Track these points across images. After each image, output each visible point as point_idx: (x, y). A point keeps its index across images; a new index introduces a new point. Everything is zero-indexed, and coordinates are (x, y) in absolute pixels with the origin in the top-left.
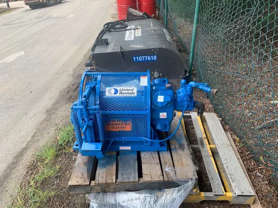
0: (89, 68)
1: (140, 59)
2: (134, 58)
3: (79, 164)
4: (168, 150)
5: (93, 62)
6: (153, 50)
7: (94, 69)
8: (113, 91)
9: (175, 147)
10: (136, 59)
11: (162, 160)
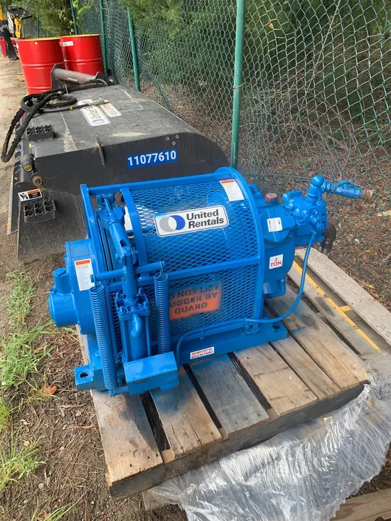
0: (26, 193)
1: (143, 159)
2: (130, 159)
3: (109, 420)
4: (288, 336)
5: (35, 178)
6: (168, 139)
7: (39, 194)
8: (173, 223)
9: (297, 325)
10: (134, 161)
11: (288, 358)
